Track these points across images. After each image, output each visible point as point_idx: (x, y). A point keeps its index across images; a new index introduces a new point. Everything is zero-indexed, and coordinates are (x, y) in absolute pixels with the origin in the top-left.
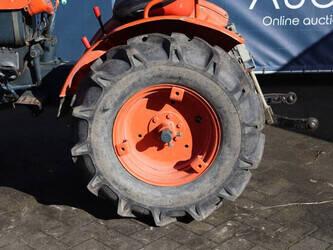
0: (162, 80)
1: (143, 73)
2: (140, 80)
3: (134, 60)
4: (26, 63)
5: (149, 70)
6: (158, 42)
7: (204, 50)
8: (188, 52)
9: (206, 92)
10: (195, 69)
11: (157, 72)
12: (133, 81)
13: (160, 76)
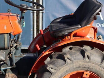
0: (80, 69)
1: (71, 66)
2: (70, 69)
3: (68, 60)
4: (8, 56)
5: (74, 64)
6: (78, 50)
7: (100, 55)
8: (93, 56)
9: (101, 74)
10: (96, 64)
11: (78, 65)
12: (66, 69)
13: (79, 67)
